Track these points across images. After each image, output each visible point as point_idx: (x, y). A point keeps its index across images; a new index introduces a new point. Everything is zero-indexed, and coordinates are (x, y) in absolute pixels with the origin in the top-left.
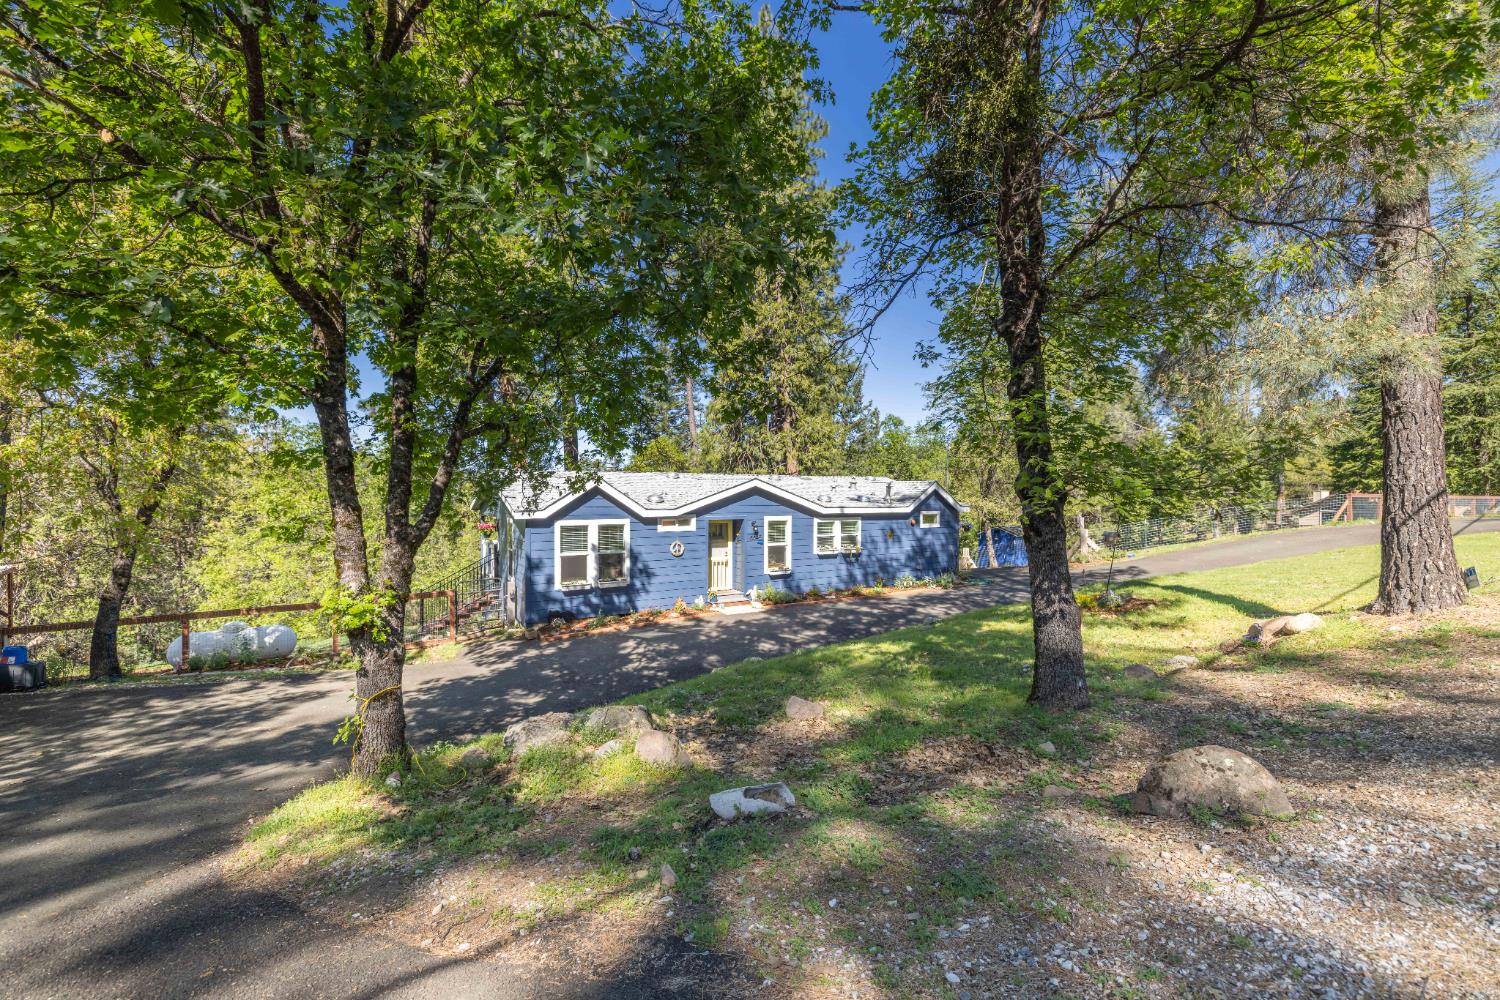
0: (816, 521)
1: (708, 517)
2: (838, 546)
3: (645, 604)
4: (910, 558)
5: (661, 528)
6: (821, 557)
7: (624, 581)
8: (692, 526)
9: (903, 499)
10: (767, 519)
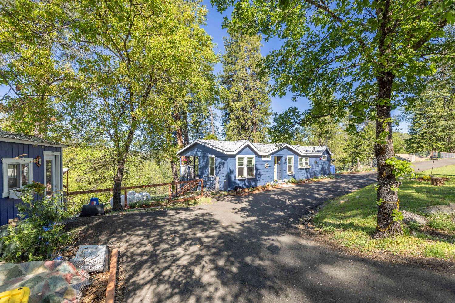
0: (299, 157)
1: (274, 155)
2: (304, 166)
3: (259, 184)
4: (321, 171)
5: (263, 159)
6: (300, 169)
7: (254, 176)
8: (270, 158)
9: (318, 151)
10: (288, 156)
